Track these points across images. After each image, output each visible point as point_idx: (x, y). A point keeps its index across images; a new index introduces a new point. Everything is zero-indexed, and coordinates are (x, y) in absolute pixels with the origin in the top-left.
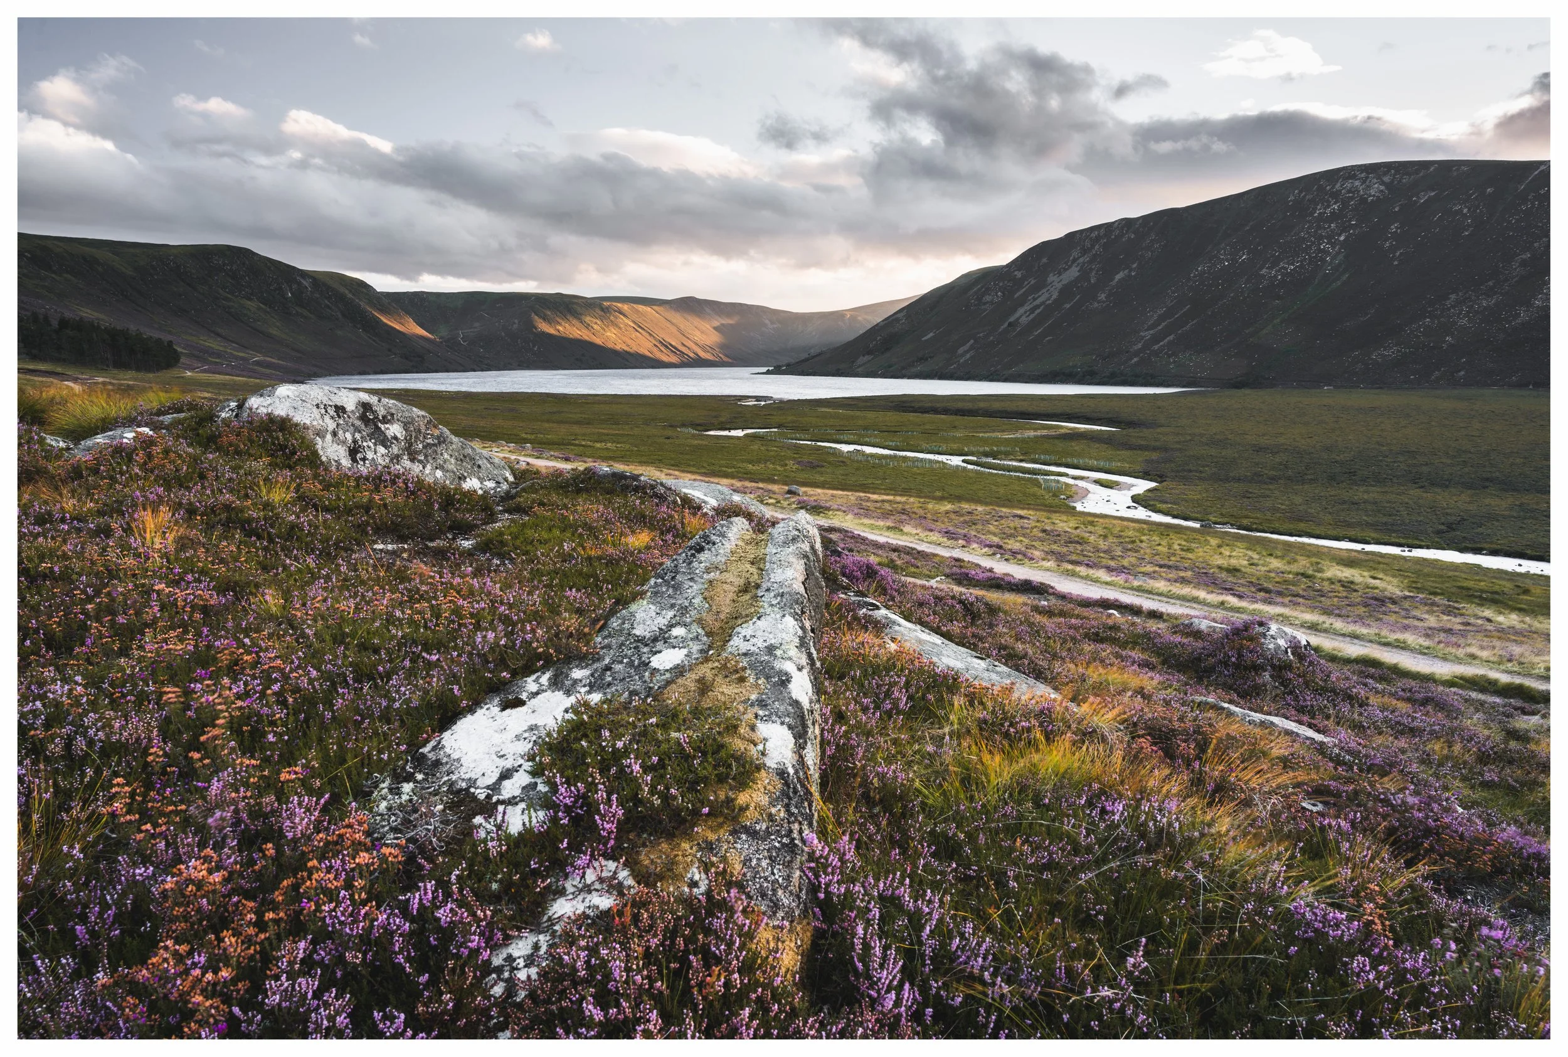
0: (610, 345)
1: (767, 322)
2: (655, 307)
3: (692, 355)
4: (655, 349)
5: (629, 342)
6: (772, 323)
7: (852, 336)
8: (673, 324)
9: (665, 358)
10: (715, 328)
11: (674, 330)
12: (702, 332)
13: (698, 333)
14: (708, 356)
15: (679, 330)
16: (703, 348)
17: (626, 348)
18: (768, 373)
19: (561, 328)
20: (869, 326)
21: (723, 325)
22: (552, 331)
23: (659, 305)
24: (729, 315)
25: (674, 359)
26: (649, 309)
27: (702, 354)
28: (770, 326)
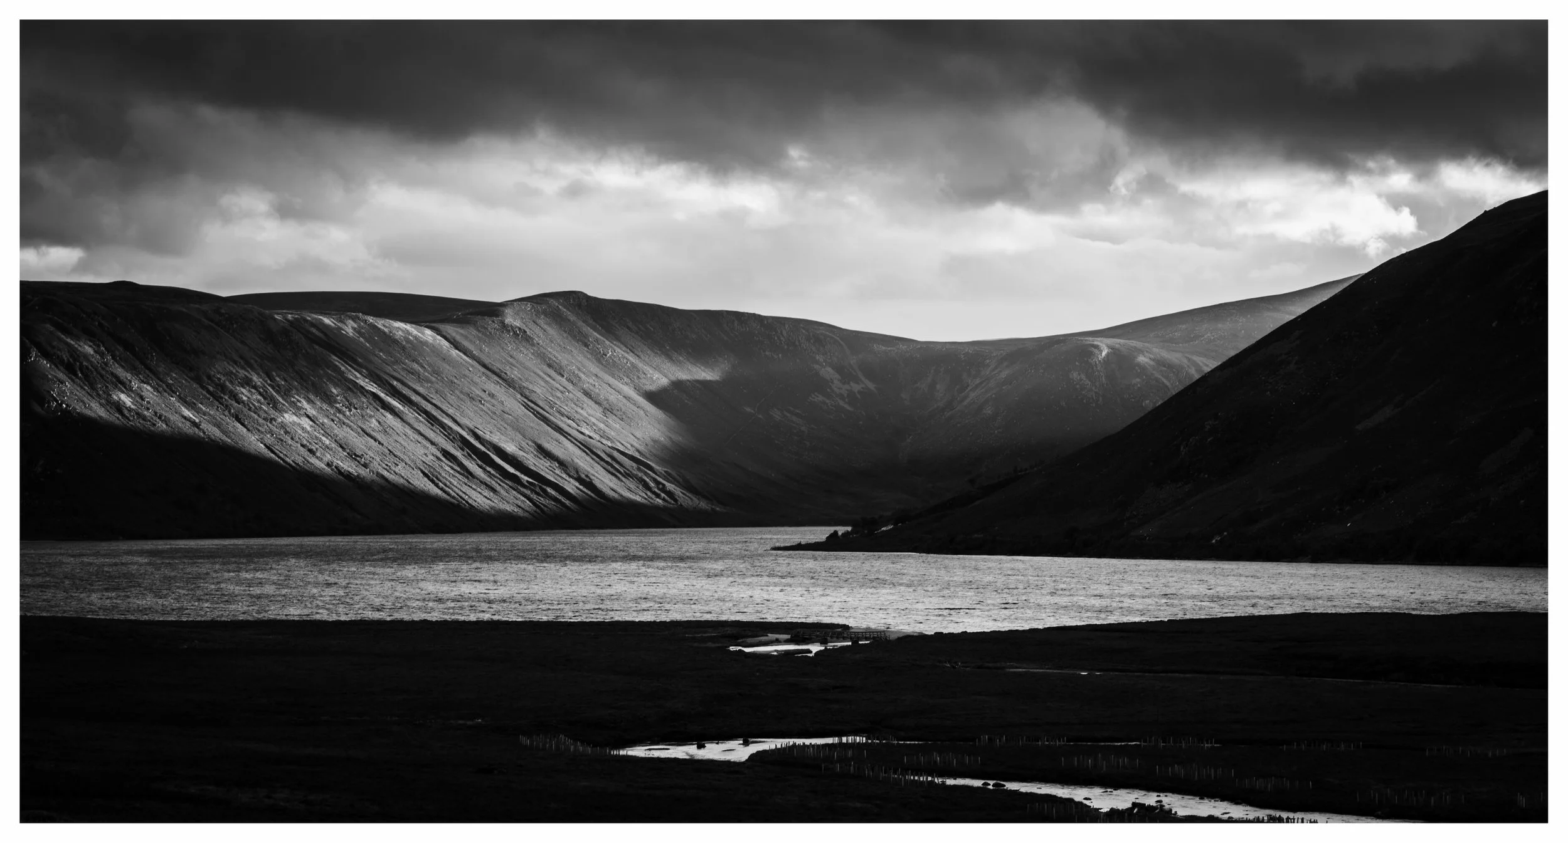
0: (296, 456)
1: (828, 372)
2: (451, 329)
3: (571, 486)
4: (446, 469)
5: (359, 443)
6: (846, 375)
7: (1121, 420)
8: (510, 383)
9: (479, 499)
10: (653, 397)
11: (512, 403)
12: (609, 410)
13: (591, 412)
14: (632, 493)
15: (530, 403)
16: (611, 462)
17: (348, 466)
18: (833, 544)
19: (125, 399)
20: (1174, 386)
21: (678, 384)
22: (97, 410)
23: (461, 322)
24: (699, 353)
25: (509, 501)
26: (428, 335)
27: (606, 482)
28: (838, 386)
